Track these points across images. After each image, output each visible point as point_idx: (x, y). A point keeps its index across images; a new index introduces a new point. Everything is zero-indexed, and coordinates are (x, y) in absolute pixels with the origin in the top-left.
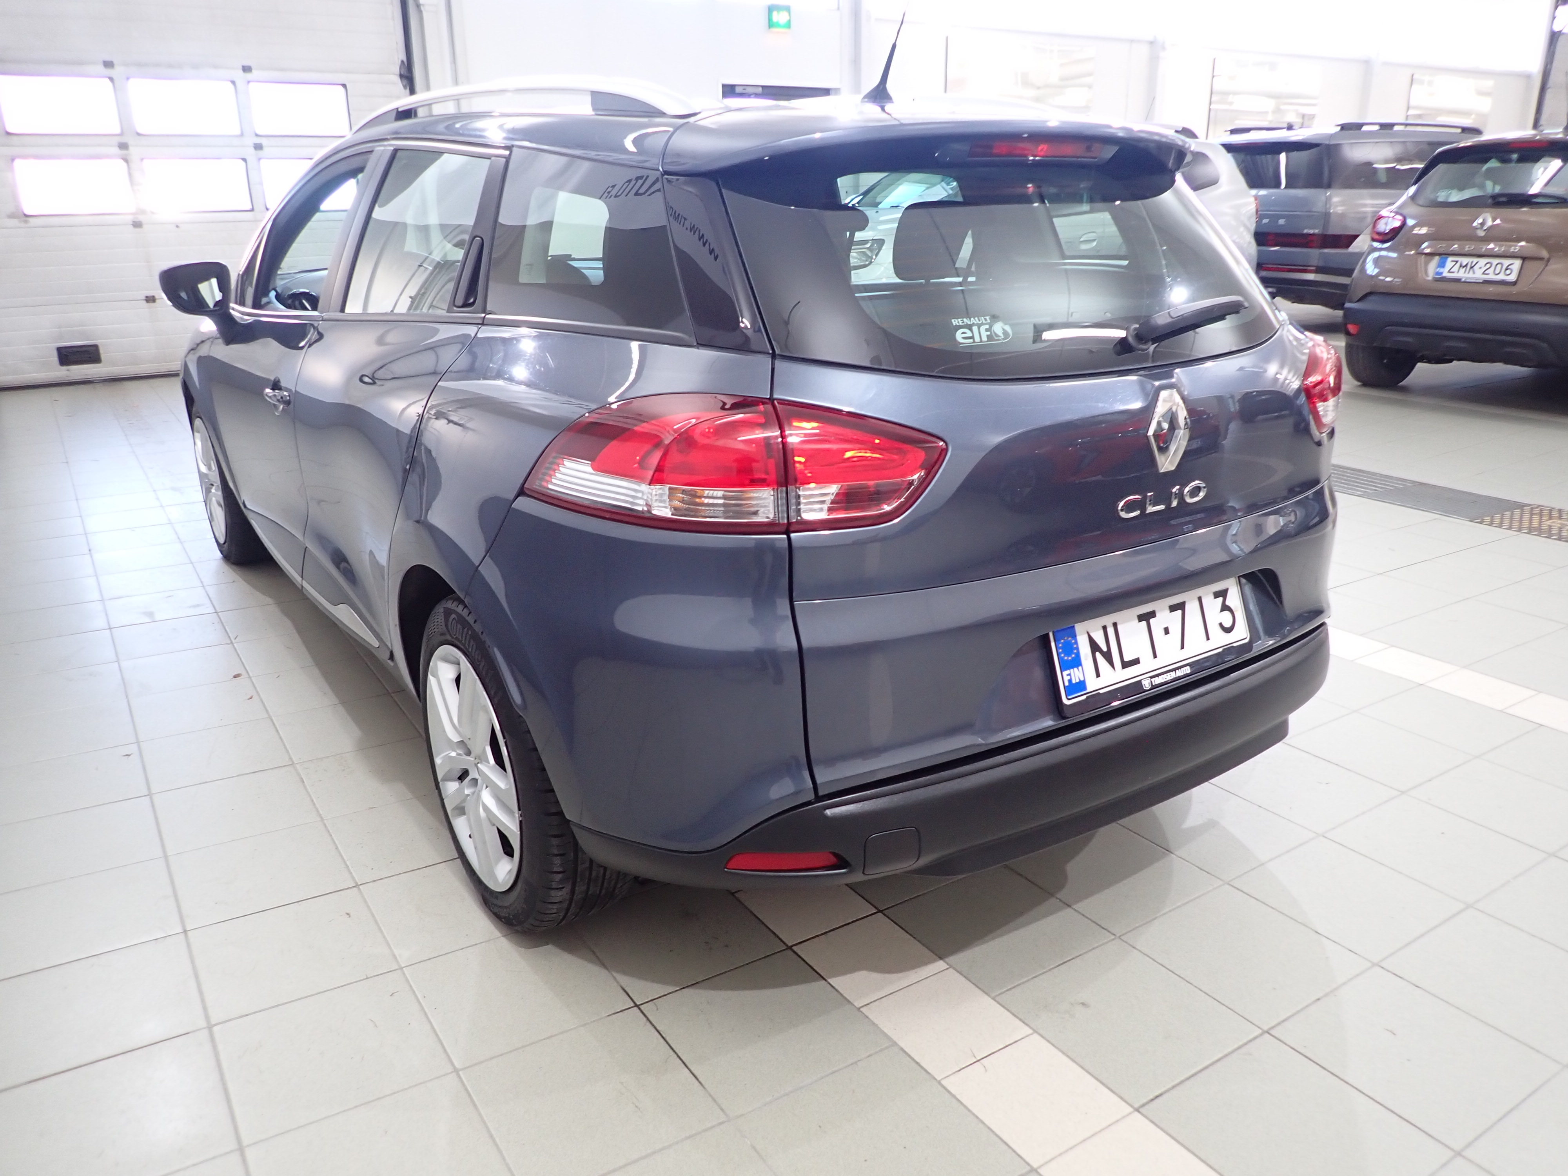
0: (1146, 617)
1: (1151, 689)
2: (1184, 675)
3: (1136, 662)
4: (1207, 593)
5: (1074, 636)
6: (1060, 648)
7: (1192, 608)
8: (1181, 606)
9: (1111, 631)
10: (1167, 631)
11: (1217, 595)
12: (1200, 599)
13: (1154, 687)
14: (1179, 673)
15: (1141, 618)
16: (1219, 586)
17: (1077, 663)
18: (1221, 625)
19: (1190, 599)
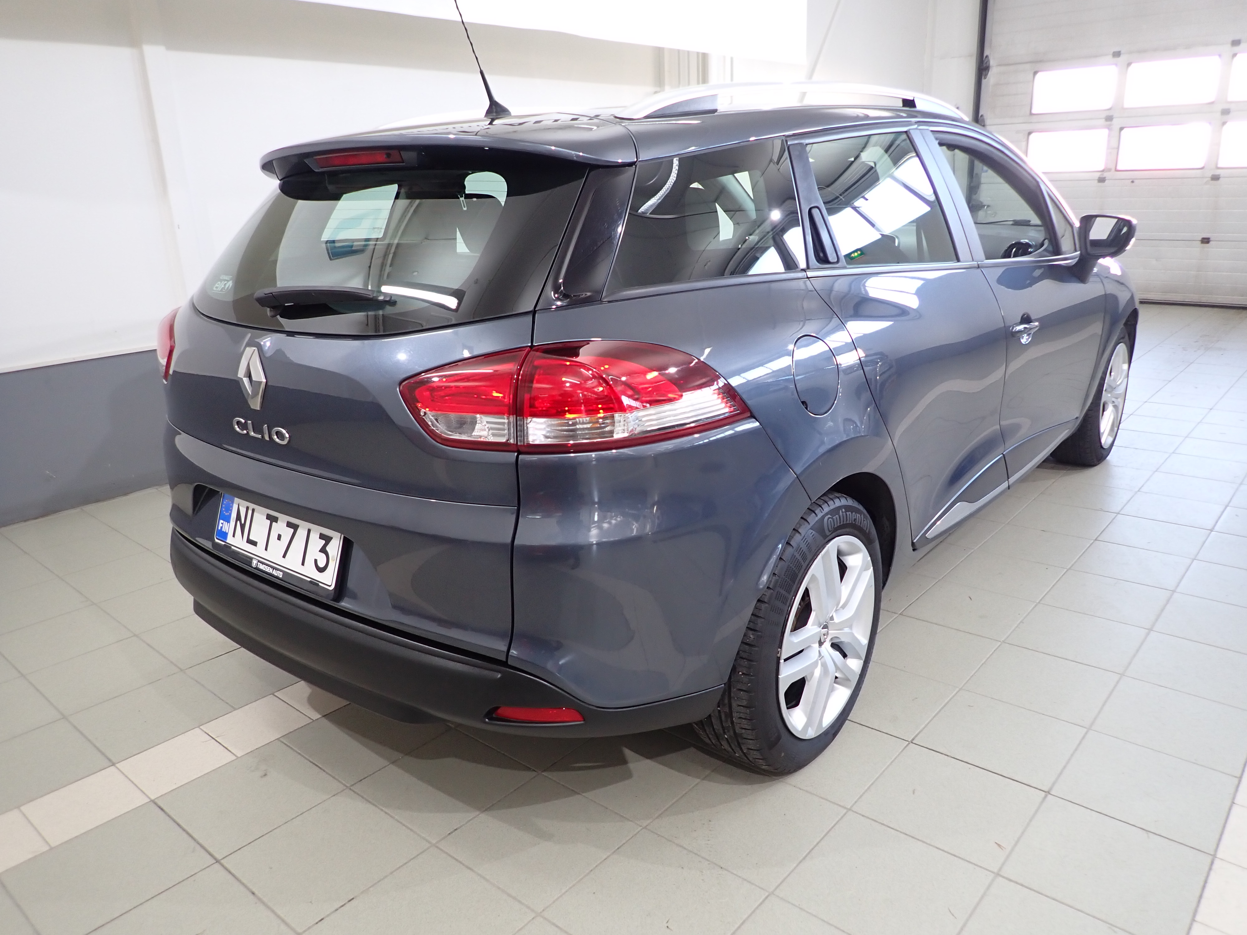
0: (272, 519)
1: (254, 568)
2: (277, 576)
3: (254, 543)
4: (317, 530)
5: (233, 503)
6: (225, 504)
7: (302, 533)
8: (295, 527)
9: (250, 512)
10: (279, 537)
11: (322, 537)
12: (309, 531)
13: (257, 568)
14: (275, 573)
15: (269, 517)
16: (328, 532)
17: (228, 520)
18: (316, 561)
19: (303, 527)
